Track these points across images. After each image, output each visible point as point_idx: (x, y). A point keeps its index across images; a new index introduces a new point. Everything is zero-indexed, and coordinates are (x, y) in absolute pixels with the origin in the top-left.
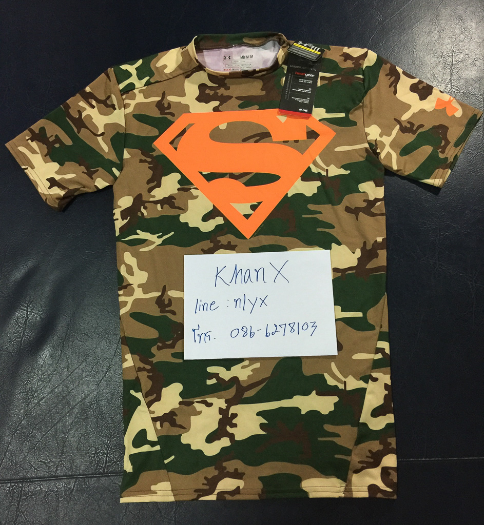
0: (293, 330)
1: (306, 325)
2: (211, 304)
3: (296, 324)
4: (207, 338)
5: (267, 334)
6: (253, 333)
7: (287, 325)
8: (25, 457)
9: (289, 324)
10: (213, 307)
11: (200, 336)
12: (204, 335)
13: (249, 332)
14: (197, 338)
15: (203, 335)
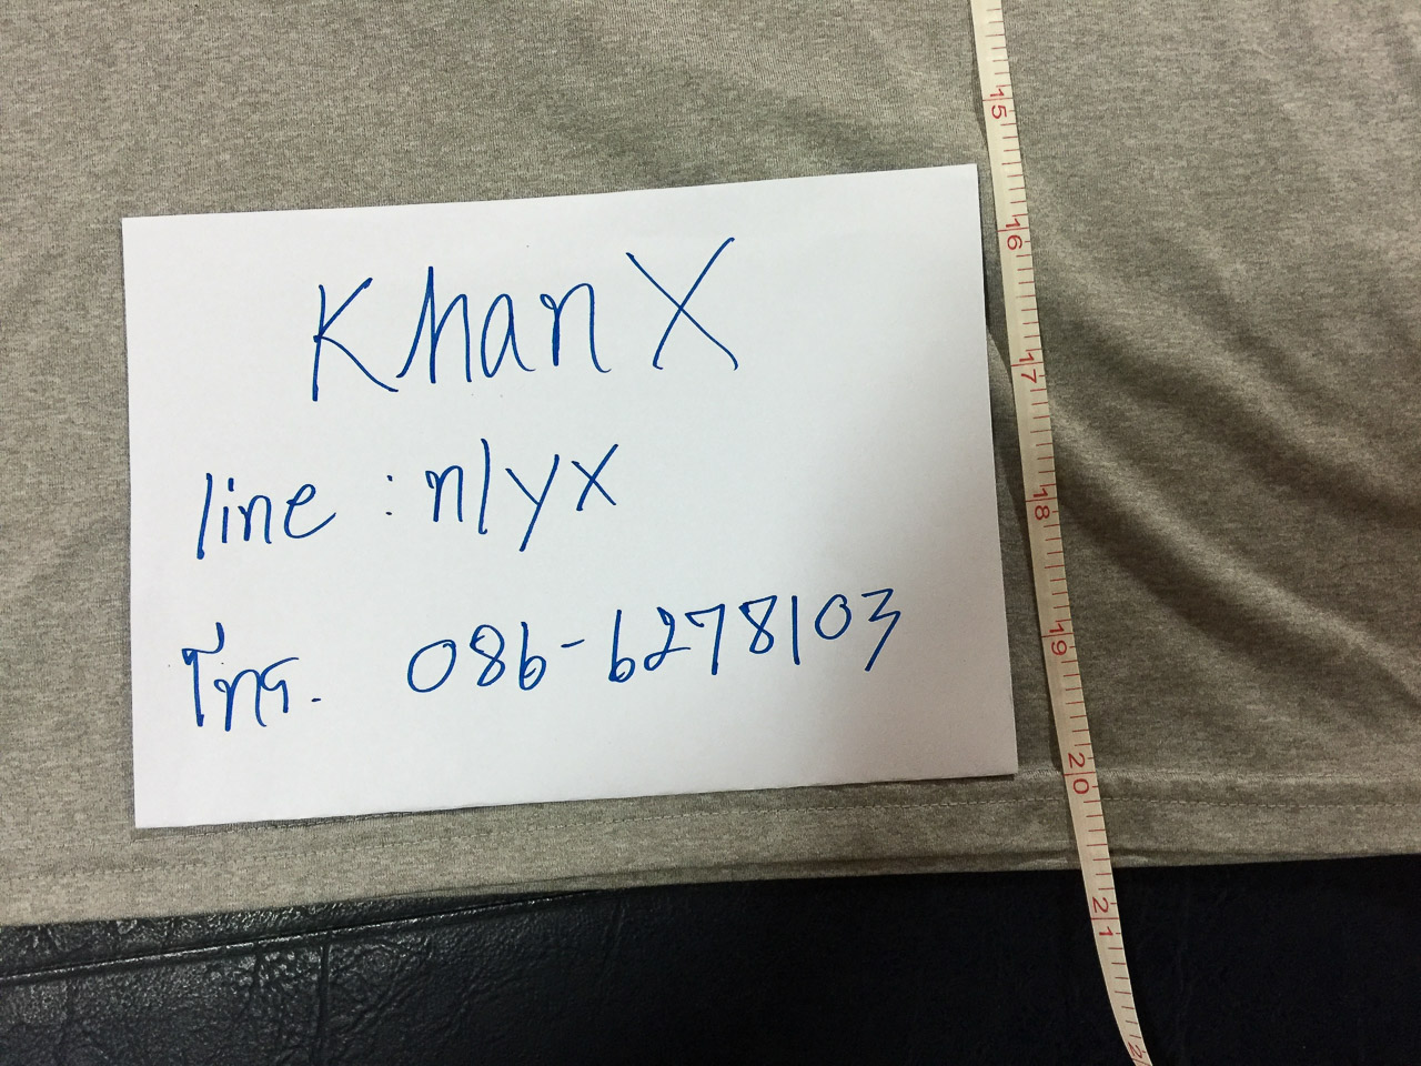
0: (763, 641)
1: (836, 612)
2: (292, 503)
3: (783, 607)
4: (272, 700)
5: (615, 665)
6: (536, 664)
7: (733, 615)
9: (745, 608)
10: (303, 518)
11: (231, 692)
12: (249, 679)
13: (512, 658)
14: (214, 703)
15: (248, 685)
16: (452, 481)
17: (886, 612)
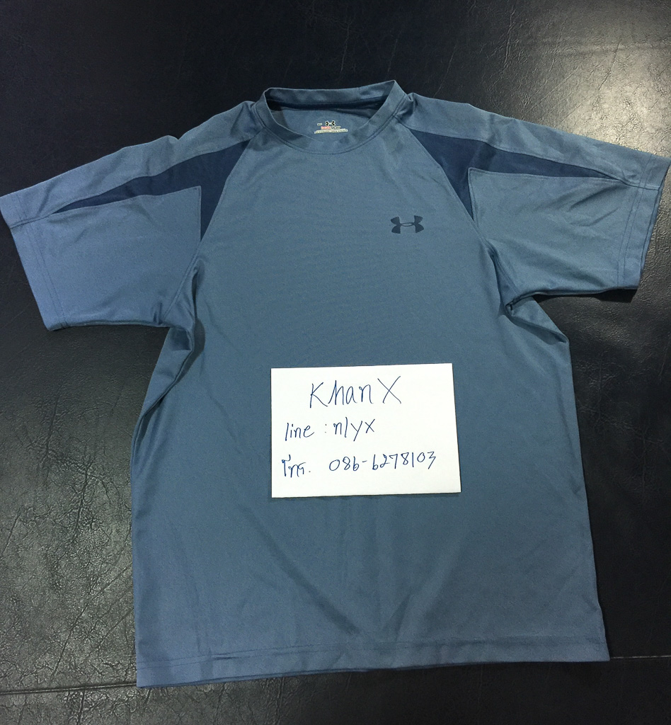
0: (406, 462)
1: (422, 456)
2: (305, 430)
4: (300, 471)
5: (374, 466)
6: (357, 466)
8: (87, 658)
9: (402, 455)
10: (307, 433)
12: (296, 467)
13: (352, 464)
14: (288, 471)
16: (339, 426)
17: (432, 457)
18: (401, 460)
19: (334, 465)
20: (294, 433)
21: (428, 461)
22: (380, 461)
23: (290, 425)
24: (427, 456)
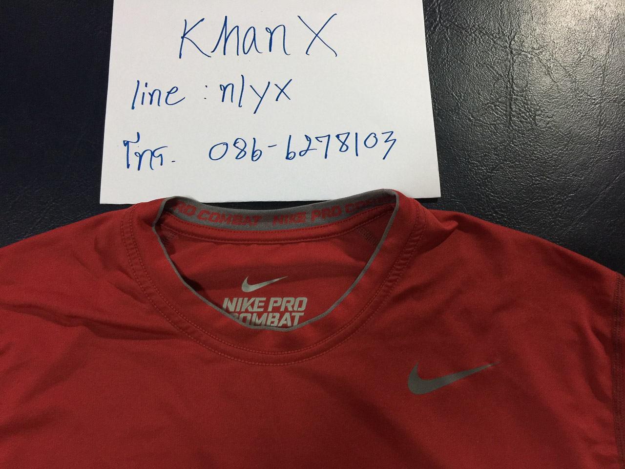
1: (372, 138)
2: (169, 93)
3: (352, 137)
4: (156, 161)
5: (288, 154)
6: (258, 152)
7: (333, 138)
9: (338, 136)
10: (172, 98)
11: (141, 157)
12: (148, 154)
13: (249, 150)
16: (229, 88)
17: (391, 139)
18: (335, 144)
19: (218, 152)
20: (147, 98)
21: (383, 147)
22: (299, 144)
23: (142, 85)
24: (382, 138)
